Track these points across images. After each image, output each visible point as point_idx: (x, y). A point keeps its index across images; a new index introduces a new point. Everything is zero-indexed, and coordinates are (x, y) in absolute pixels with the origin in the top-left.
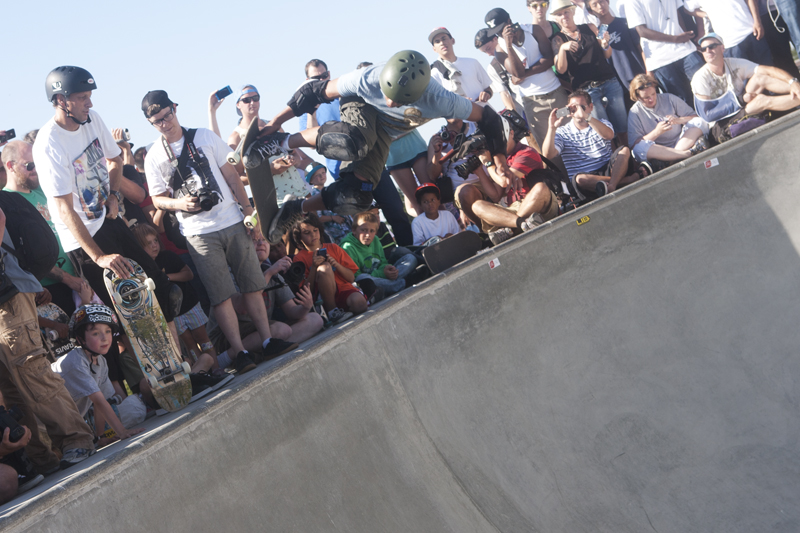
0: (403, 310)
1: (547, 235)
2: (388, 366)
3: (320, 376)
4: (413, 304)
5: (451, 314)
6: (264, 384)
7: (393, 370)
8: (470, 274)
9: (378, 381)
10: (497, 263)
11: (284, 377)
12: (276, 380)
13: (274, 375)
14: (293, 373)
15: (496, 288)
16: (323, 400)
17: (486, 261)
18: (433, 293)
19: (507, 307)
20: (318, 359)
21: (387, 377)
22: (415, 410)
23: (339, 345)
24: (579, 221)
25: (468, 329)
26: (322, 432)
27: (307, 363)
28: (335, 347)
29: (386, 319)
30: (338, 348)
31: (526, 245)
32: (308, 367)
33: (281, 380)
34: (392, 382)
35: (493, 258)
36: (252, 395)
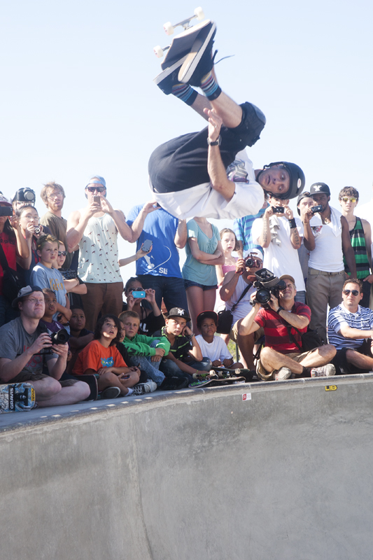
0: (160, 409)
1: (298, 390)
2: (132, 451)
3: (75, 441)
4: (170, 406)
5: (197, 426)
6: (28, 432)
7: (135, 456)
8: (224, 399)
9: (119, 461)
10: (249, 398)
11: (46, 432)
12: (38, 432)
13: (38, 428)
14: (54, 431)
15: (242, 418)
16: (69, 463)
17: (241, 392)
18: (189, 403)
19: (244, 436)
20: (79, 426)
21: (129, 460)
22: (141, 496)
23: (99, 420)
24: (328, 387)
25: (206, 444)
26: (60, 488)
27: (69, 426)
28: (96, 421)
29: (144, 412)
30: (97, 423)
31: (277, 392)
32: (68, 430)
33: (42, 434)
34: (130, 466)
35: (247, 392)
36: (14, 439)
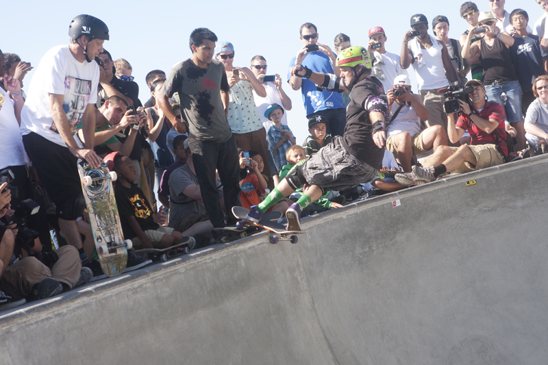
0: (319, 226)
1: (441, 189)
2: (298, 266)
3: (243, 263)
4: (328, 222)
5: (356, 235)
6: (198, 262)
7: (302, 269)
8: (376, 208)
9: (288, 275)
10: (398, 204)
11: (215, 260)
12: (208, 261)
14: (222, 258)
15: (394, 223)
16: (242, 283)
17: (391, 200)
18: (345, 217)
19: (400, 238)
20: (244, 251)
21: (296, 274)
22: (313, 303)
23: (263, 243)
24: (468, 183)
25: (367, 249)
26: (236, 306)
27: (235, 252)
28: (260, 244)
30: (261, 245)
31: (423, 194)
32: (235, 255)
33: (212, 262)
34: (299, 278)
35: (397, 200)
36: (187, 269)
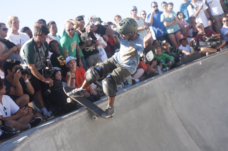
0: (171, 75)
1: (217, 57)
2: (165, 90)
3: (145, 91)
4: (174, 73)
5: (185, 77)
6: (129, 92)
7: (167, 92)
8: (192, 66)
9: (162, 94)
10: (201, 63)
11: (135, 91)
12: (132, 91)
13: (132, 90)
14: (137, 90)
15: (200, 71)
16: (146, 99)
17: (198, 62)
18: (181, 70)
19: (202, 76)
20: (145, 87)
21: (165, 93)
22: (172, 104)
23: (151, 83)
24: (227, 53)
25: (190, 82)
26: (144, 107)
27: (142, 87)
28: (150, 84)
29: (166, 77)
30: (151, 84)
31: (210, 59)
32: (142, 88)
33: (134, 92)
34: (166, 95)
35: (200, 62)
36: (125, 95)
